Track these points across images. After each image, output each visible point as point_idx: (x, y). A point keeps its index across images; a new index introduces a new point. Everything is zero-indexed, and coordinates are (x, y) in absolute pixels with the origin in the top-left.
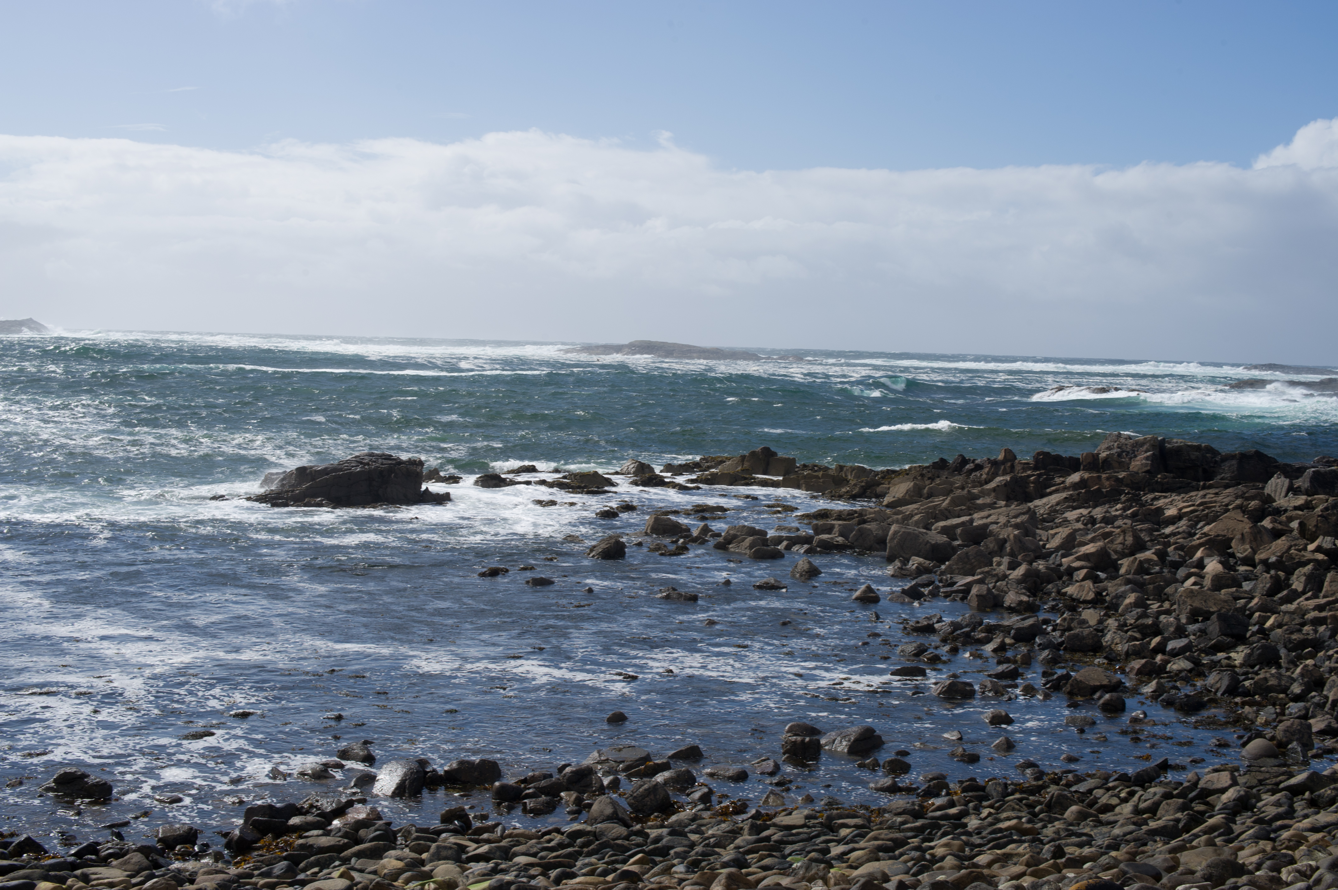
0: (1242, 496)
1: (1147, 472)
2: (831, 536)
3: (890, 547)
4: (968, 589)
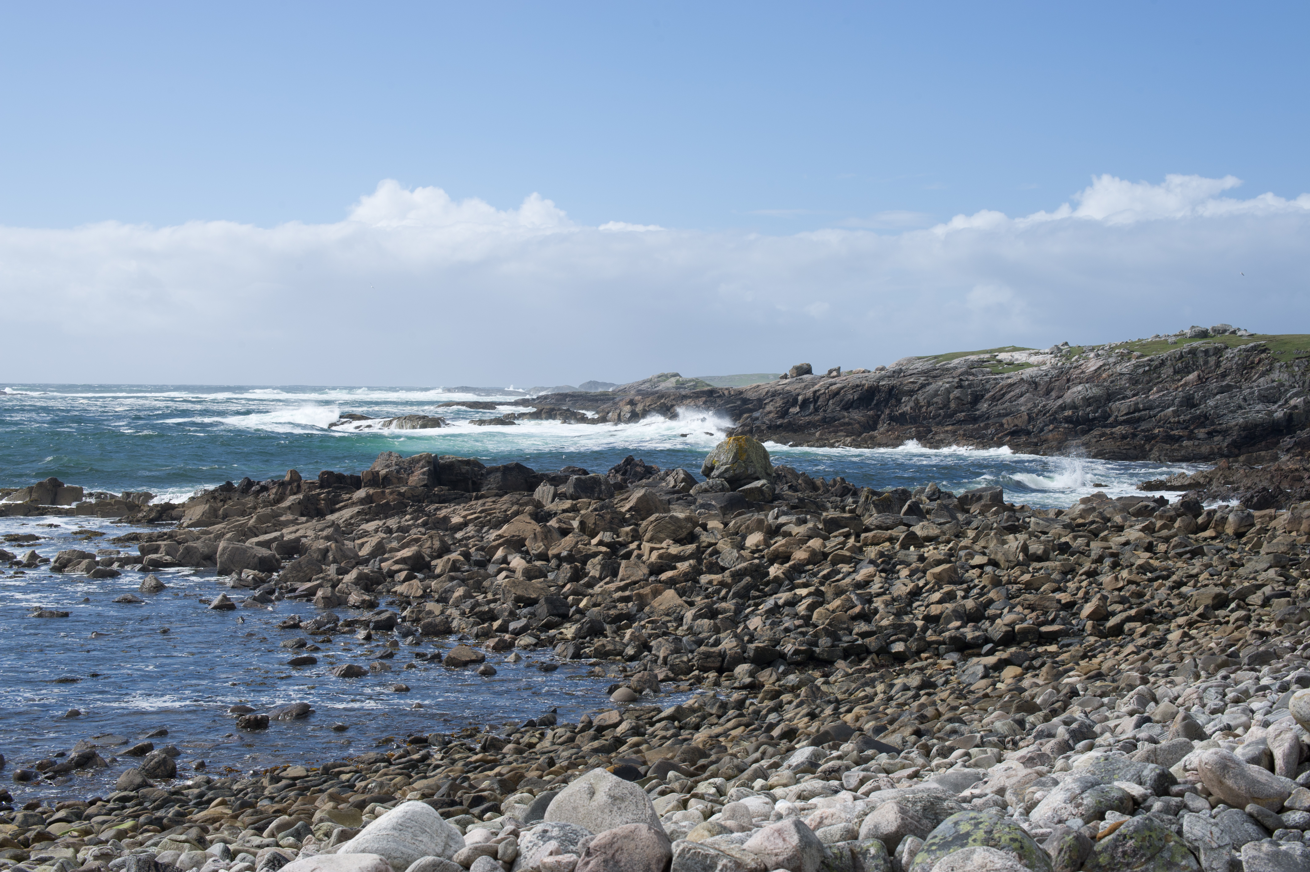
0: (517, 503)
1: (424, 486)
2: (159, 555)
3: (221, 562)
4: (310, 594)
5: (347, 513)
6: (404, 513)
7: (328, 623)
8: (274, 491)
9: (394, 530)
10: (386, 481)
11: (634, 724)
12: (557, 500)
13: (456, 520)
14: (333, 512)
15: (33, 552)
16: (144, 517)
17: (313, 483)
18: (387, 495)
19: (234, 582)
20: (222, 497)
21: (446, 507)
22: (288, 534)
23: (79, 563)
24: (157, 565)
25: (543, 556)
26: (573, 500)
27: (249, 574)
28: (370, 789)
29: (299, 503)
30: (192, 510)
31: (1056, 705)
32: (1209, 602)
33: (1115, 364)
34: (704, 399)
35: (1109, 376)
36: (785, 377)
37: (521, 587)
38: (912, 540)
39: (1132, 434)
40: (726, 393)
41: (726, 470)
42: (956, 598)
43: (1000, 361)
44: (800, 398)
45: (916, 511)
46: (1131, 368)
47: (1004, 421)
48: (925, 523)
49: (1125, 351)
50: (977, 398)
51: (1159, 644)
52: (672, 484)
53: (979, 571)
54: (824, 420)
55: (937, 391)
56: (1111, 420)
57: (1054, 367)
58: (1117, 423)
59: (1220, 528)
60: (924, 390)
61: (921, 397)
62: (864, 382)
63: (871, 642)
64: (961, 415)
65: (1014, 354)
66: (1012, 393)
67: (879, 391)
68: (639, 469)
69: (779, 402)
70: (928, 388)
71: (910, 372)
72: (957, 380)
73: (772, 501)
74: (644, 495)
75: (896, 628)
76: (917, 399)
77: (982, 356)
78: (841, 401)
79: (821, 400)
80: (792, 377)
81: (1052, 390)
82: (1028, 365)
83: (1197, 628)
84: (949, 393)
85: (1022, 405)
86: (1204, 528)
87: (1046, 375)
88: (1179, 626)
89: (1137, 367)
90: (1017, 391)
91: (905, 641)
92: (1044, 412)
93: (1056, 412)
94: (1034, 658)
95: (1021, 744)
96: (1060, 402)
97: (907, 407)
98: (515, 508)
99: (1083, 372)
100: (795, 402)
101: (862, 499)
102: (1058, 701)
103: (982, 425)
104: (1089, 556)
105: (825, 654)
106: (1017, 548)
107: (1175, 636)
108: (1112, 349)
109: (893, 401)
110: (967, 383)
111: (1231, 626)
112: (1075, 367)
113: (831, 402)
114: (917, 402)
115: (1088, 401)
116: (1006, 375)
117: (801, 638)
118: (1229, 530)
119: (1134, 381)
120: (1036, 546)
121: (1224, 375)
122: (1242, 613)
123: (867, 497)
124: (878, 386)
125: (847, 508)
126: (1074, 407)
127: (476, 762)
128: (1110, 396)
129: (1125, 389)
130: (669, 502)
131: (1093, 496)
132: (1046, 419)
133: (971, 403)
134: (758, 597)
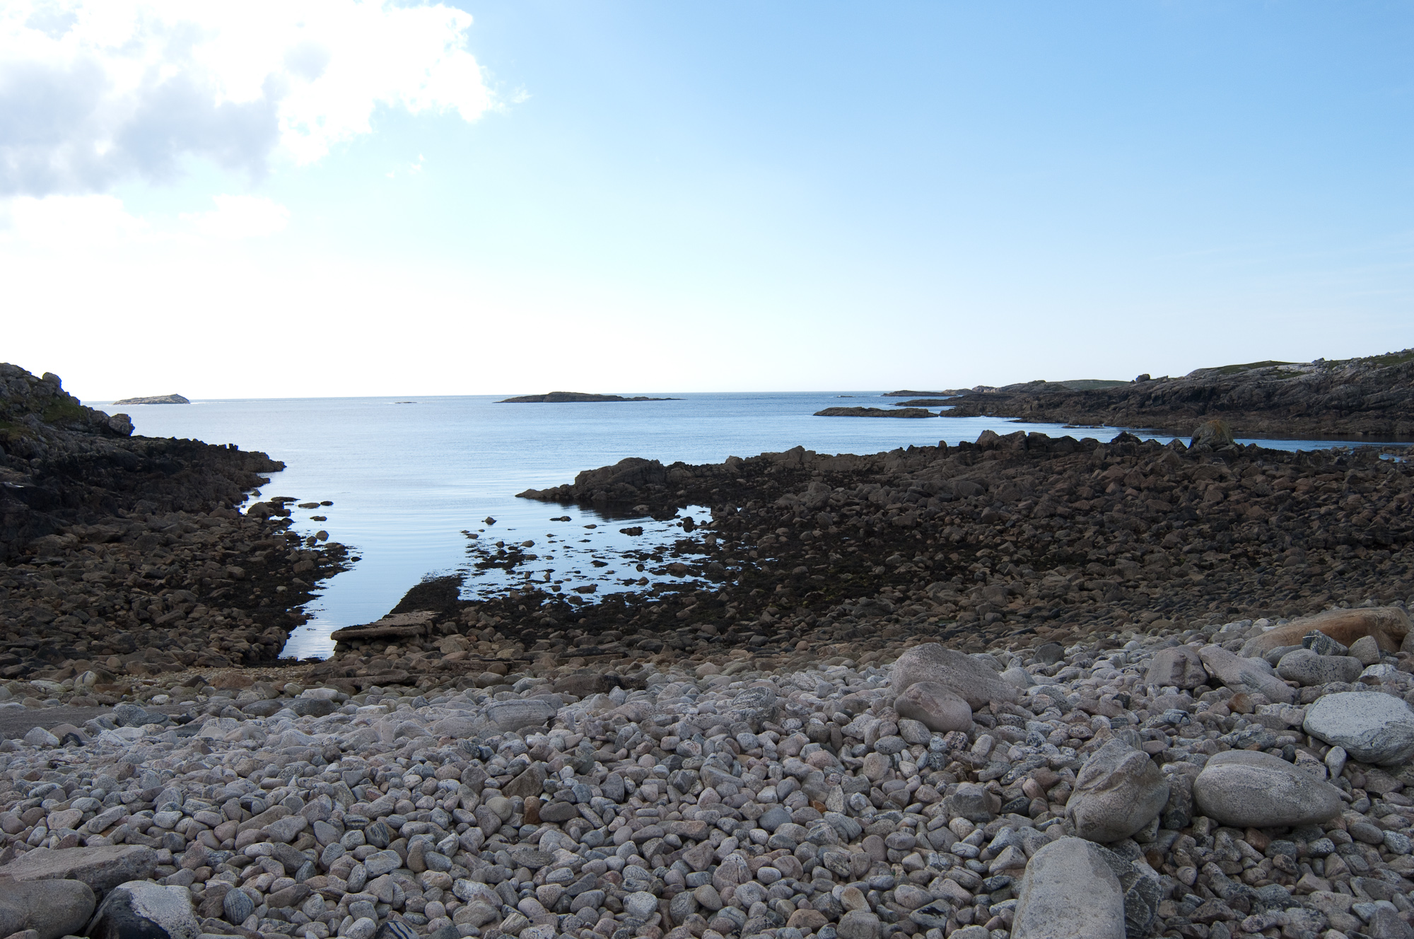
1: (1022, 449)
17: (955, 447)
18: (1006, 455)
33: (1364, 372)
35: (1361, 379)
36: (1133, 382)
41: (1209, 440)
43: (1281, 371)
46: (1376, 374)
49: (1370, 363)
50: (1271, 394)
56: (1364, 406)
57: (1321, 374)
58: (1368, 409)
65: (1289, 366)
66: (1294, 391)
69: (1138, 398)
72: (1256, 383)
77: (1269, 367)
79: (1166, 396)
80: (1138, 382)
81: (1321, 389)
82: (1301, 373)
84: (1252, 392)
85: (1302, 398)
87: (1315, 379)
90: (1297, 389)
92: (1318, 402)
93: (1326, 402)
96: (1328, 396)
97: (1224, 400)
99: (1342, 377)
100: (1149, 398)
108: (1360, 362)
110: (1262, 385)
112: (1336, 375)
113: (1173, 397)
114: (1231, 397)
115: (1348, 395)
116: (1287, 380)
119: (1379, 382)
126: (1339, 399)
128: (1364, 393)
129: (1373, 387)
133: (1267, 397)
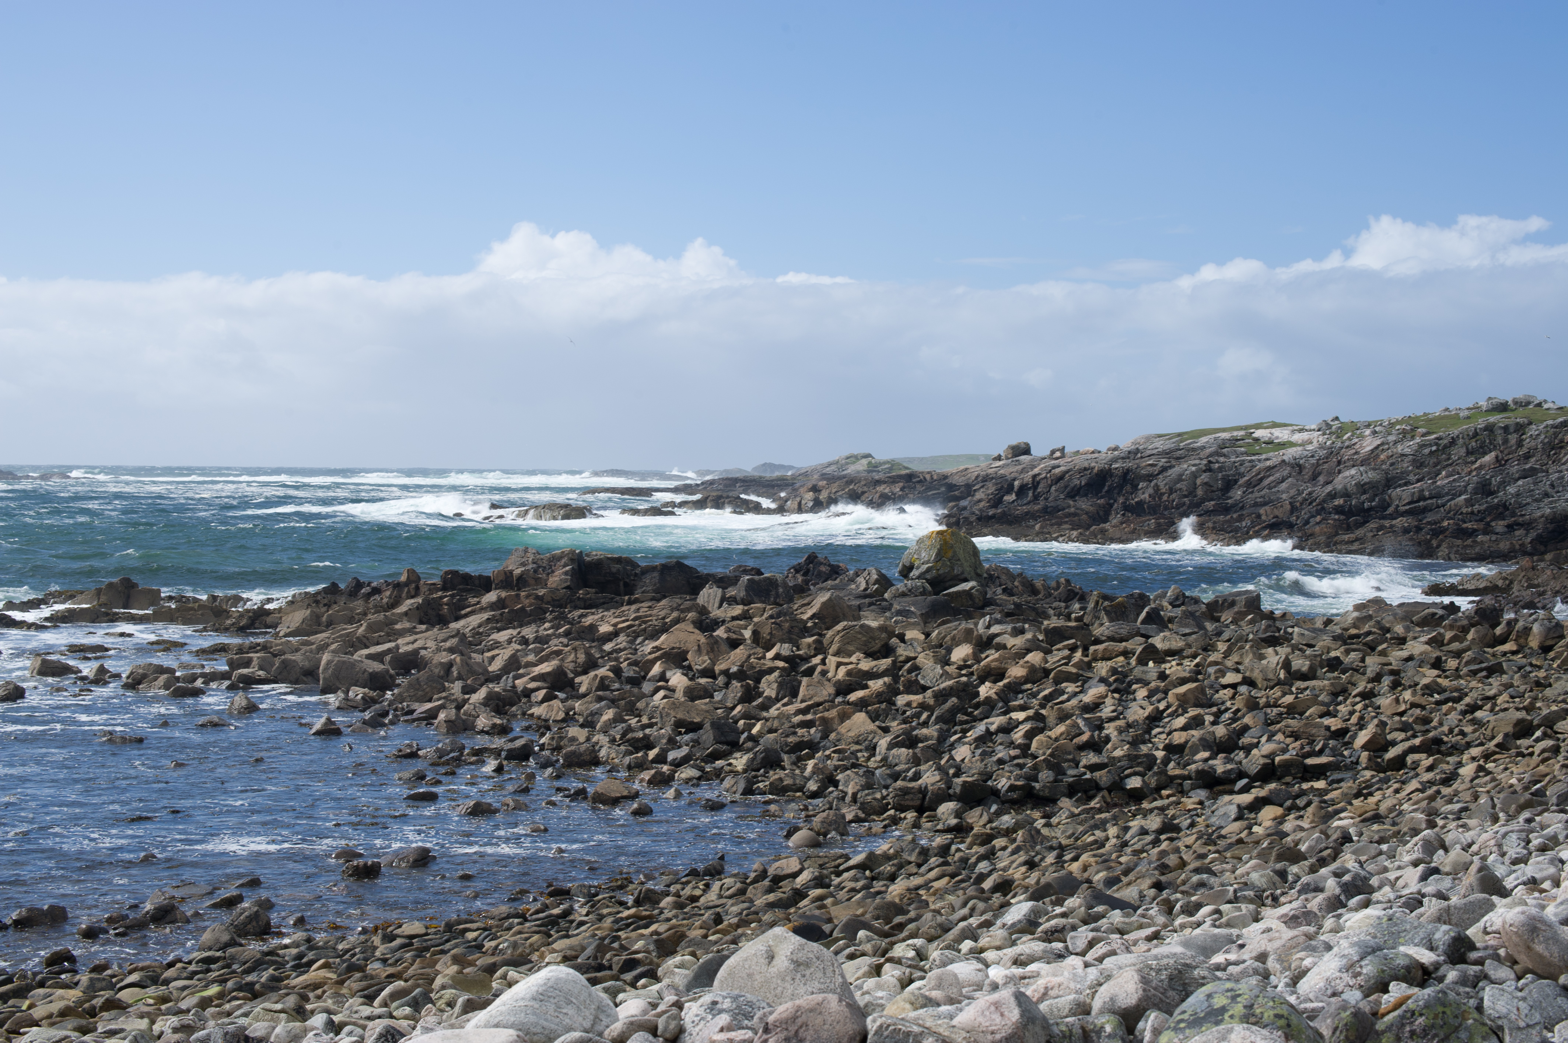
0: (677, 609)
1: (567, 588)
2: (250, 670)
3: (324, 679)
4: (431, 716)
5: (474, 620)
6: (543, 620)
7: (452, 751)
8: (388, 593)
9: (531, 640)
10: (521, 582)
11: (816, 874)
12: (725, 605)
13: (604, 628)
14: (457, 618)
15: (102, 666)
16: (233, 624)
17: (434, 584)
18: (522, 599)
19: (340, 702)
20: (326, 601)
21: (593, 614)
22: (405, 645)
23: (156, 679)
24: (249, 682)
25: (709, 673)
26: (745, 605)
27: (357, 693)
28: (501, 950)
29: (417, 608)
30: (291, 616)
31: (1325, 853)
32: (1509, 729)
33: (1395, 443)
34: (901, 484)
35: (1389, 457)
36: (999, 458)
37: (682, 709)
38: (1151, 654)
39: (1416, 527)
40: (928, 477)
41: (928, 570)
42: (1203, 723)
43: (1257, 440)
44: (1016, 483)
45: (1156, 619)
46: (1415, 447)
47: (1262, 511)
48: (1167, 633)
49: (1408, 428)
50: (1229, 484)
51: (1448, 780)
52: (863, 586)
53: (1232, 691)
54: (1045, 510)
55: (1181, 475)
56: (1391, 510)
57: (1322, 447)
58: (1397, 514)
59: (1522, 641)
60: (1165, 474)
61: (1162, 482)
62: (1093, 464)
63: (1102, 776)
64: (1210, 504)
65: (1273, 430)
66: (1271, 478)
67: (1111, 475)
68: (823, 568)
69: (991, 488)
70: (1170, 472)
71: (1149, 452)
72: (1205, 462)
73: (983, 607)
74: (830, 600)
75: (1132, 759)
76: (1156, 485)
77: (1235, 433)
78: (1066, 487)
79: (1041, 485)
80: (1007, 458)
81: (1320, 474)
82: (1291, 444)
83: (1494, 761)
84: (1196, 477)
85: (1283, 492)
86: (1503, 640)
87: (1312, 456)
88: (1473, 759)
89: (1422, 446)
90: (1277, 475)
91: (1143, 775)
92: (1309, 500)
93: (1324, 501)
94: (1298, 796)
95: (1283, 899)
96: (1329, 488)
97: (1144, 494)
98: (675, 614)
99: (1357, 453)
100: (1010, 489)
101: (1091, 605)
102: (1327, 848)
103: (1235, 516)
104: (1364, 674)
105: (1047, 791)
106: (1278, 664)
107: (1467, 771)
108: (1392, 425)
109: (1128, 487)
110: (1217, 465)
111: (1536, 759)
112: (1347, 447)
113: (1053, 488)
114: (1157, 488)
115: (1362, 488)
116: (1264, 456)
117: (1017, 772)
118: (1534, 643)
119: (1419, 464)
120: (1300, 662)
121: (1527, 457)
122: (1549, 743)
123: (1097, 603)
124: (1110, 469)
125: (1073, 616)
126: (1346, 495)
127: (628, 918)
128: (1390, 482)
129: (1408, 473)
130: (860, 608)
131: (1369, 601)
132: (1312, 508)
133: (1221, 490)
134: (966, 722)
